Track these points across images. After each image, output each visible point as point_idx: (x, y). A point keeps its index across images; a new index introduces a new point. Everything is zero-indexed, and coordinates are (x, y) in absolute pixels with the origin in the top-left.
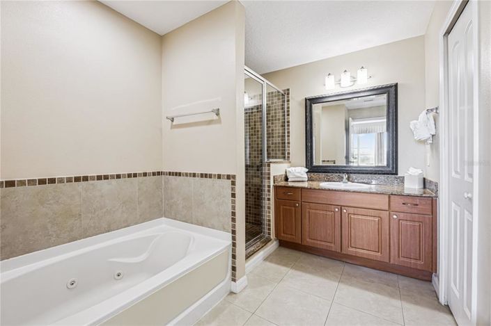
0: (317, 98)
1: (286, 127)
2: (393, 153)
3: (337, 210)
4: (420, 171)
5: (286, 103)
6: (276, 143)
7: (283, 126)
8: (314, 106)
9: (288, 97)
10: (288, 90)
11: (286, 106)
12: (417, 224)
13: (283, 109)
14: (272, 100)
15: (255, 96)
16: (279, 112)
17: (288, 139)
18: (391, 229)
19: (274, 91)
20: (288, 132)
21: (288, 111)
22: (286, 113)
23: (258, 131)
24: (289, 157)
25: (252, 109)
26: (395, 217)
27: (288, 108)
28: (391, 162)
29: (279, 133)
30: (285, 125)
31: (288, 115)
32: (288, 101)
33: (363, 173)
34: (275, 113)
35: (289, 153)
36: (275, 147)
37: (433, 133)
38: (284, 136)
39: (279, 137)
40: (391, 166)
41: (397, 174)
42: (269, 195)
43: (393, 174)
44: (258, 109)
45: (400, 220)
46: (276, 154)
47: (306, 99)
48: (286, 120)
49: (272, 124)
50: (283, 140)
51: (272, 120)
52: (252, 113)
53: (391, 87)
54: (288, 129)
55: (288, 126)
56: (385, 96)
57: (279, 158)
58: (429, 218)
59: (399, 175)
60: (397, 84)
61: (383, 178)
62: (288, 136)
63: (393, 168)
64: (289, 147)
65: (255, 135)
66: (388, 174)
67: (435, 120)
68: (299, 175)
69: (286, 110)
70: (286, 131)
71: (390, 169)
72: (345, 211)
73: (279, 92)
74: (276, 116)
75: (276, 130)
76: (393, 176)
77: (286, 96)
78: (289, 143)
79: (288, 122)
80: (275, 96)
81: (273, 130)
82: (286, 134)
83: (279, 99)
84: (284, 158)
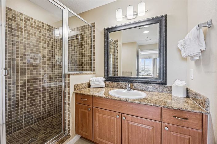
0: (111, 28)
1: (93, 49)
2: (163, 68)
3: (118, 116)
4: (184, 83)
5: (93, 33)
6: (86, 60)
7: (91, 48)
8: (110, 34)
9: (94, 28)
10: (94, 23)
11: (93, 35)
12: (187, 137)
13: (91, 37)
14: (85, 31)
15: (75, 29)
16: (89, 39)
17: (94, 58)
18: (163, 139)
19: (86, 24)
20: (94, 53)
21: (94, 38)
22: (93, 40)
23: (76, 52)
24: (94, 70)
25: (73, 37)
26: (166, 128)
27: (94, 36)
28: (162, 75)
29: (88, 53)
30: (92, 47)
31: (94, 41)
32: (94, 31)
33: (142, 83)
34: (86, 40)
35: (94, 67)
36: (86, 63)
37: (203, 49)
38: (91, 56)
39: (88, 56)
40: (162, 78)
41: (166, 85)
42: (69, 100)
43: (163, 84)
44: (76, 37)
45: (171, 131)
46: (86, 67)
47: (105, 29)
48: (93, 44)
49: (85, 47)
50: (90, 58)
51: (85, 45)
52: (73, 40)
53: (162, 17)
54: (94, 50)
55: (94, 48)
56: (158, 25)
57: (88, 71)
58: (199, 133)
59: (168, 85)
60: (166, 15)
61: (156, 87)
62: (94, 55)
63: (163, 79)
64: (94, 63)
65: (75, 55)
66: (159, 84)
67: (205, 36)
68: (97, 83)
69: (93, 37)
70: (93, 52)
71: (161, 80)
72: (124, 118)
73: (88, 25)
74: (86, 42)
75: (87, 51)
76: (163, 86)
77: (93, 28)
78: (94, 60)
79: (94, 46)
80: (87, 28)
81: (85, 51)
82: (93, 54)
83: (88, 30)
84: (91, 70)
